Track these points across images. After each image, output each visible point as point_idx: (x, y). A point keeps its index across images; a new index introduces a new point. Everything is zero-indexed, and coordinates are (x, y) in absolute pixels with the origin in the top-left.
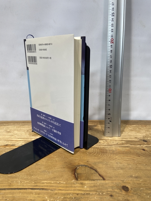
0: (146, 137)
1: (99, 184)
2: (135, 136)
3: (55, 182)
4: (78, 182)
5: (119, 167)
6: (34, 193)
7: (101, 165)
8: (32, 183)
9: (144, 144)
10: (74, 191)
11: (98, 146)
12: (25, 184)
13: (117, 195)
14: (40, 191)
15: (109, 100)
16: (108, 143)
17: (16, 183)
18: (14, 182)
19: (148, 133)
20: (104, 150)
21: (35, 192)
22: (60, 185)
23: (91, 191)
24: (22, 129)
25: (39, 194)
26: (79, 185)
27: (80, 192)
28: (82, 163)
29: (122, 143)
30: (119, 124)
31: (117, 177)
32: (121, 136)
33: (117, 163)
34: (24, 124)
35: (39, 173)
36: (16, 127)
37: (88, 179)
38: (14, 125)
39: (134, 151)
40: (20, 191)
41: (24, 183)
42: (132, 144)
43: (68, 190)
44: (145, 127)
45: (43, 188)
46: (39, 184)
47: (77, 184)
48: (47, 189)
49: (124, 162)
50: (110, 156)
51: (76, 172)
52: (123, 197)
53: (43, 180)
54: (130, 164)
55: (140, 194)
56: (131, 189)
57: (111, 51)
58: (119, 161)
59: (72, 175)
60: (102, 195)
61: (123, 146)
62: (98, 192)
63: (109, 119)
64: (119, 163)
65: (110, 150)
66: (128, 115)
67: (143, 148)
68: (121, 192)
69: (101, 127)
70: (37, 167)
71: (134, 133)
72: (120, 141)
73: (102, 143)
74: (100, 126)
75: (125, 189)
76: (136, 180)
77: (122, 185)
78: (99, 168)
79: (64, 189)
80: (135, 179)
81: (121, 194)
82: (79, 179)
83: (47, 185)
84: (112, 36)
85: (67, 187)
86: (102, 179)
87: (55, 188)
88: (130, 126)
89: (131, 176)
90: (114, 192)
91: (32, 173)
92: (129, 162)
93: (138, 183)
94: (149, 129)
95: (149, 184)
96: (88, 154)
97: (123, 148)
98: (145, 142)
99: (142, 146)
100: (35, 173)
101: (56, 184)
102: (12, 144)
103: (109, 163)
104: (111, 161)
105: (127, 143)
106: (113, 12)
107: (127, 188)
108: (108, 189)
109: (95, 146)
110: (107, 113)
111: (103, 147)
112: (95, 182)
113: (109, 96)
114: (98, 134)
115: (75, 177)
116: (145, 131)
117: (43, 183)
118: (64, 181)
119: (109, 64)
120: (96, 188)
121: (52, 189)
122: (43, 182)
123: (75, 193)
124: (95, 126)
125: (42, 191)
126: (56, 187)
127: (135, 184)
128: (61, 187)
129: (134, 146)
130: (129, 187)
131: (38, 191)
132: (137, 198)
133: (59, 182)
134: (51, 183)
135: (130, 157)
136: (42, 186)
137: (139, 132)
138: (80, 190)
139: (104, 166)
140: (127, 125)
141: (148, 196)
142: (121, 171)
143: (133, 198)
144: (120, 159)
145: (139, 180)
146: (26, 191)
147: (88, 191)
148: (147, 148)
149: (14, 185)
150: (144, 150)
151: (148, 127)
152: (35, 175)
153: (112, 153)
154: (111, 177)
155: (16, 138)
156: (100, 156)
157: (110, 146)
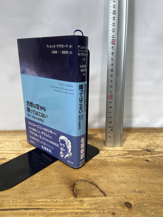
0: (149, 146)
1: (100, 201)
2: (138, 146)
3: (51, 200)
4: (77, 199)
5: (121, 181)
6: (28, 214)
7: (101, 180)
8: (25, 202)
9: (147, 154)
10: (72, 210)
11: (98, 157)
12: (18, 204)
13: (120, 212)
14: (34, 211)
15: (111, 107)
16: (109, 154)
17: (8, 203)
18: (6, 201)
19: (151, 142)
20: (105, 162)
21: (29, 212)
22: (57, 204)
23: (91, 209)
24: (13, 139)
25: (33, 215)
26: (78, 203)
27: (79, 211)
28: (81, 178)
29: (124, 153)
30: (121, 133)
31: (119, 192)
32: (123, 146)
33: (118, 176)
34: (16, 134)
35: (33, 190)
36: (7, 138)
37: (88, 195)
38: (4, 135)
39: (137, 162)
41: (16, 203)
42: (135, 154)
43: (66, 209)
44: (148, 135)
45: (38, 207)
46: (34, 204)
47: (76, 203)
48: (43, 208)
49: (127, 175)
50: (111, 168)
51: (75, 188)
52: (126, 214)
53: (38, 198)
54: (133, 177)
55: (144, 211)
56: (135, 205)
57: (113, 53)
58: (122, 174)
59: (71, 191)
60: (104, 213)
61: (125, 156)
62: (99, 210)
63: (110, 127)
64: (121, 176)
65: (111, 162)
66: (131, 122)
67: (146, 159)
68: (123, 210)
69: (102, 135)
70: (31, 184)
71: (137, 142)
72: (122, 152)
73: (102, 154)
74: (100, 134)
75: (128, 205)
76: (140, 195)
77: (124, 202)
78: (100, 182)
79: (62, 208)
80: (138, 194)
81: (124, 211)
82: (78, 196)
83: (43, 204)
84: (113, 36)
85: (64, 206)
86: (103, 195)
87: (51, 207)
88: (132, 134)
89: (134, 191)
90: (117, 209)
91: (25, 191)
92: (132, 175)
93: (141, 199)
94: (153, 137)
95: (153, 199)
96: (87, 168)
97: (125, 159)
98: (149, 152)
99: (145, 156)
100: (29, 191)
101: (53, 202)
102: (2, 158)
103: (110, 176)
104: (112, 175)
105: (129, 154)
106: (114, 9)
107: (130, 204)
108: (109, 206)
109: (95, 158)
110: (108, 121)
111: (104, 158)
112: (96, 198)
113: (111, 102)
114: (99, 144)
115: (74, 193)
116: (149, 139)
117: (38, 202)
118: (62, 199)
119: (111, 67)
120: (97, 206)
121: (48, 208)
122: (38, 200)
123: (74, 213)
124: (96, 135)
125: (37, 211)
126: (53, 206)
127: (138, 200)
128: (58, 205)
129: (137, 156)
130: (132, 203)
131: (32, 211)
132: (141, 215)
133: (56, 200)
134: (47, 202)
135: (133, 169)
136: (37, 206)
137: (141, 141)
138: (78, 209)
139: (105, 180)
140: (129, 133)
141: (153, 213)
142: (124, 186)
143: (137, 216)
144: (122, 171)
145: (142, 195)
146: (19, 212)
147: (88, 209)
148: (151, 158)
149: (6, 205)
150: (147, 161)
151: (151, 134)
152: (29, 193)
153: (113, 166)
154: (112, 193)
155: (7, 151)
156: (100, 169)
157: (111, 157)
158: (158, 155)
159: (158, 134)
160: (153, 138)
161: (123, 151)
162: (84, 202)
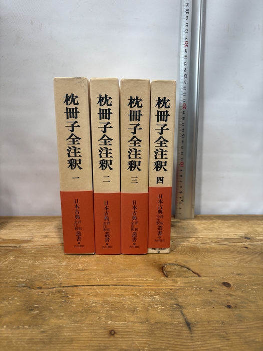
0: (248, 234)
1: (194, 280)
2: (234, 233)
3: (140, 279)
4: (168, 279)
5: (217, 265)
8: (113, 280)
9: (246, 242)
10: (166, 286)
12: (106, 281)
13: (217, 290)
17: (94, 280)
18: (92, 279)
19: (251, 229)
20: (195, 248)
21: (120, 288)
23: (186, 287)
25: (125, 289)
26: (170, 282)
27: (173, 287)
28: (170, 262)
29: (218, 241)
31: (215, 274)
33: (213, 261)
35: (119, 271)
37: (180, 276)
39: (234, 249)
40: (101, 287)
41: (103, 280)
42: (230, 241)
43: (158, 286)
44: (247, 223)
46: (123, 281)
47: (168, 281)
48: (134, 285)
49: (223, 260)
50: (203, 254)
51: (165, 270)
52: (225, 292)
53: (126, 277)
54: (230, 262)
55: (244, 290)
56: (234, 285)
58: (216, 259)
59: (160, 272)
60: (200, 290)
61: (219, 244)
62: (195, 287)
64: (216, 261)
67: (245, 246)
68: (221, 288)
71: (233, 230)
73: (191, 241)
74: (185, 222)
76: (239, 277)
77: (222, 282)
78: (193, 266)
79: (154, 285)
80: (237, 276)
82: (169, 277)
83: (133, 281)
85: (156, 283)
86: (197, 276)
89: (233, 273)
90: (214, 287)
92: (228, 260)
93: (241, 280)
94: (253, 224)
95: (255, 281)
98: (248, 239)
99: (244, 243)
100: (114, 271)
101: (143, 281)
103: (203, 261)
104: (205, 260)
105: (224, 241)
107: (228, 284)
108: (206, 285)
109: (183, 244)
111: (194, 245)
112: (190, 279)
115: (164, 274)
116: (248, 227)
117: (127, 280)
118: (153, 278)
120: (192, 284)
121: (139, 285)
122: (127, 279)
123: (168, 289)
126: (143, 284)
127: (237, 281)
128: (149, 283)
129: (233, 243)
130: (231, 283)
131: (123, 287)
132: (241, 293)
133: (146, 279)
134: (137, 280)
135: (229, 255)
136: (127, 283)
137: (239, 228)
138: (172, 286)
139: (198, 264)
141: (254, 291)
142: (220, 269)
143: (236, 293)
144: (217, 257)
145: (242, 277)
147: (182, 286)
148: (251, 245)
149: (93, 282)
150: (247, 248)
151: (251, 222)
152: (115, 273)
154: (207, 274)
156: (191, 254)
157: (202, 244)
158: (260, 243)
159: (260, 221)
160: (254, 226)
161: (217, 238)
162: (177, 281)
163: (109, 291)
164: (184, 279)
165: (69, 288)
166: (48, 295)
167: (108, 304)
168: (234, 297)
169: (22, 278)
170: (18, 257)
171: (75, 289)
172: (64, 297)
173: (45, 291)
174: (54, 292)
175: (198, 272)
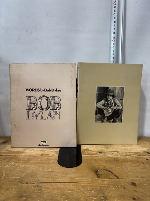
0: (149, 150)
1: (115, 181)
2: (140, 149)
3: (84, 178)
5: (129, 171)
8: (68, 179)
10: (98, 184)
11: (112, 156)
12: (64, 180)
13: (128, 187)
17: (58, 179)
18: (56, 178)
20: (116, 159)
21: (72, 184)
23: (110, 185)
25: (75, 186)
26: (101, 181)
28: (102, 168)
29: (131, 154)
31: (128, 177)
33: (127, 168)
35: (72, 173)
37: (107, 178)
39: (140, 160)
40: (61, 183)
42: (138, 155)
43: (94, 184)
45: (77, 182)
46: (74, 180)
48: (80, 183)
49: (133, 167)
50: (121, 163)
51: (98, 173)
52: (133, 189)
53: (76, 177)
54: (137, 169)
55: (144, 188)
56: (138, 184)
58: (128, 166)
59: (95, 175)
60: (118, 187)
61: (131, 156)
62: (115, 186)
64: (129, 168)
67: (146, 158)
68: (131, 186)
71: (140, 147)
73: (114, 154)
75: (134, 184)
77: (131, 182)
78: (114, 171)
79: (91, 183)
80: (140, 179)
82: (100, 178)
83: (79, 180)
85: (93, 182)
86: (117, 178)
87: (85, 183)
89: (138, 177)
90: (126, 186)
92: (136, 167)
93: (142, 181)
96: (105, 162)
97: (131, 158)
98: (148, 153)
101: (85, 180)
102: (46, 153)
104: (122, 167)
105: (134, 154)
108: (121, 184)
111: (116, 157)
112: (112, 179)
115: (98, 176)
116: (149, 145)
117: (76, 179)
118: (90, 179)
120: (113, 183)
121: (83, 183)
123: (99, 186)
127: (140, 182)
128: (89, 182)
130: (136, 183)
132: (142, 190)
133: (87, 179)
135: (136, 164)
138: (102, 184)
142: (131, 173)
143: (139, 190)
145: (143, 179)
147: (108, 185)
152: (69, 174)
153: (123, 161)
154: (123, 177)
156: (114, 163)
157: (121, 156)
161: (130, 152)
162: (105, 181)
163: (65, 186)
164: (109, 179)
165: (43, 184)
166: (32, 187)
167: (64, 195)
168: (138, 193)
169: (17, 176)
170: (16, 163)
171: (46, 184)
172: (40, 189)
173: (30, 185)
174: (35, 186)
175: (118, 176)
